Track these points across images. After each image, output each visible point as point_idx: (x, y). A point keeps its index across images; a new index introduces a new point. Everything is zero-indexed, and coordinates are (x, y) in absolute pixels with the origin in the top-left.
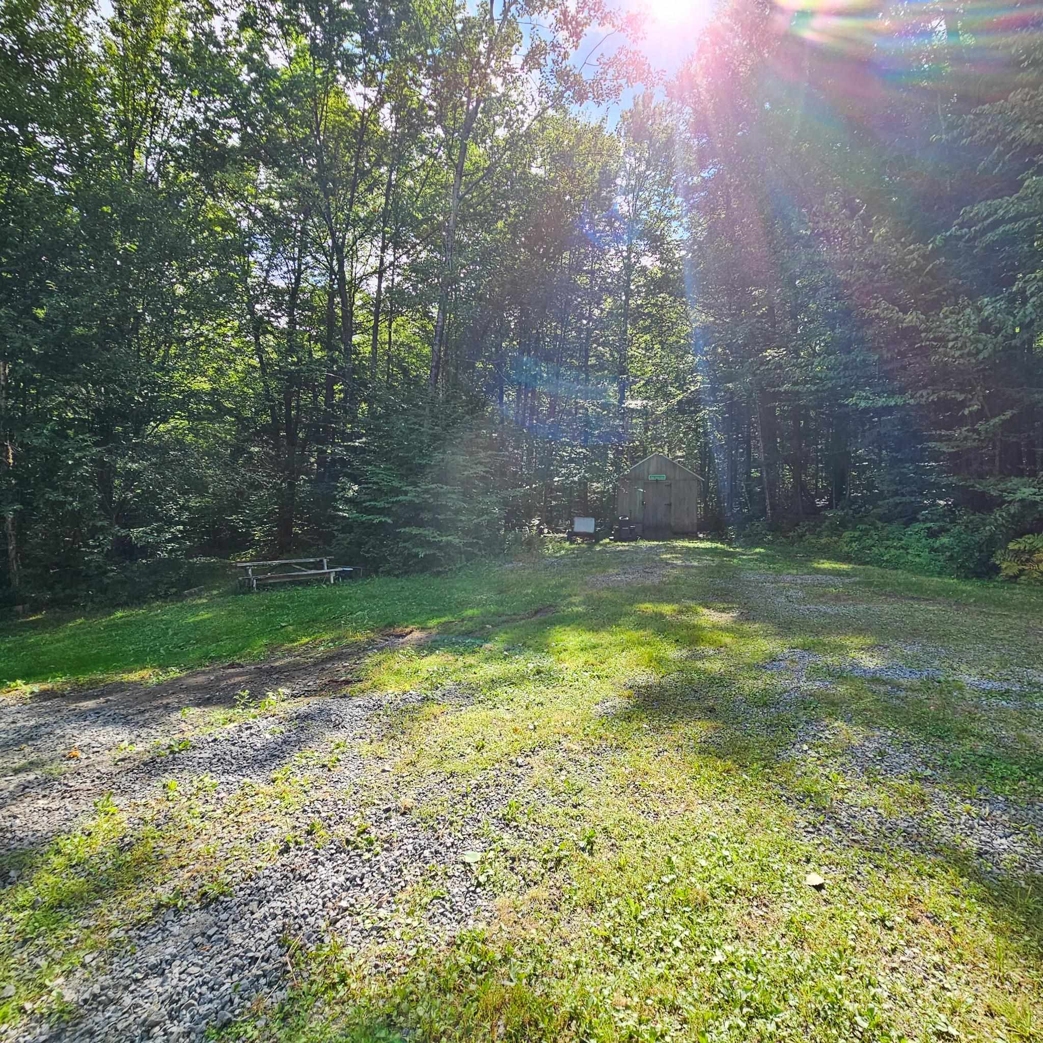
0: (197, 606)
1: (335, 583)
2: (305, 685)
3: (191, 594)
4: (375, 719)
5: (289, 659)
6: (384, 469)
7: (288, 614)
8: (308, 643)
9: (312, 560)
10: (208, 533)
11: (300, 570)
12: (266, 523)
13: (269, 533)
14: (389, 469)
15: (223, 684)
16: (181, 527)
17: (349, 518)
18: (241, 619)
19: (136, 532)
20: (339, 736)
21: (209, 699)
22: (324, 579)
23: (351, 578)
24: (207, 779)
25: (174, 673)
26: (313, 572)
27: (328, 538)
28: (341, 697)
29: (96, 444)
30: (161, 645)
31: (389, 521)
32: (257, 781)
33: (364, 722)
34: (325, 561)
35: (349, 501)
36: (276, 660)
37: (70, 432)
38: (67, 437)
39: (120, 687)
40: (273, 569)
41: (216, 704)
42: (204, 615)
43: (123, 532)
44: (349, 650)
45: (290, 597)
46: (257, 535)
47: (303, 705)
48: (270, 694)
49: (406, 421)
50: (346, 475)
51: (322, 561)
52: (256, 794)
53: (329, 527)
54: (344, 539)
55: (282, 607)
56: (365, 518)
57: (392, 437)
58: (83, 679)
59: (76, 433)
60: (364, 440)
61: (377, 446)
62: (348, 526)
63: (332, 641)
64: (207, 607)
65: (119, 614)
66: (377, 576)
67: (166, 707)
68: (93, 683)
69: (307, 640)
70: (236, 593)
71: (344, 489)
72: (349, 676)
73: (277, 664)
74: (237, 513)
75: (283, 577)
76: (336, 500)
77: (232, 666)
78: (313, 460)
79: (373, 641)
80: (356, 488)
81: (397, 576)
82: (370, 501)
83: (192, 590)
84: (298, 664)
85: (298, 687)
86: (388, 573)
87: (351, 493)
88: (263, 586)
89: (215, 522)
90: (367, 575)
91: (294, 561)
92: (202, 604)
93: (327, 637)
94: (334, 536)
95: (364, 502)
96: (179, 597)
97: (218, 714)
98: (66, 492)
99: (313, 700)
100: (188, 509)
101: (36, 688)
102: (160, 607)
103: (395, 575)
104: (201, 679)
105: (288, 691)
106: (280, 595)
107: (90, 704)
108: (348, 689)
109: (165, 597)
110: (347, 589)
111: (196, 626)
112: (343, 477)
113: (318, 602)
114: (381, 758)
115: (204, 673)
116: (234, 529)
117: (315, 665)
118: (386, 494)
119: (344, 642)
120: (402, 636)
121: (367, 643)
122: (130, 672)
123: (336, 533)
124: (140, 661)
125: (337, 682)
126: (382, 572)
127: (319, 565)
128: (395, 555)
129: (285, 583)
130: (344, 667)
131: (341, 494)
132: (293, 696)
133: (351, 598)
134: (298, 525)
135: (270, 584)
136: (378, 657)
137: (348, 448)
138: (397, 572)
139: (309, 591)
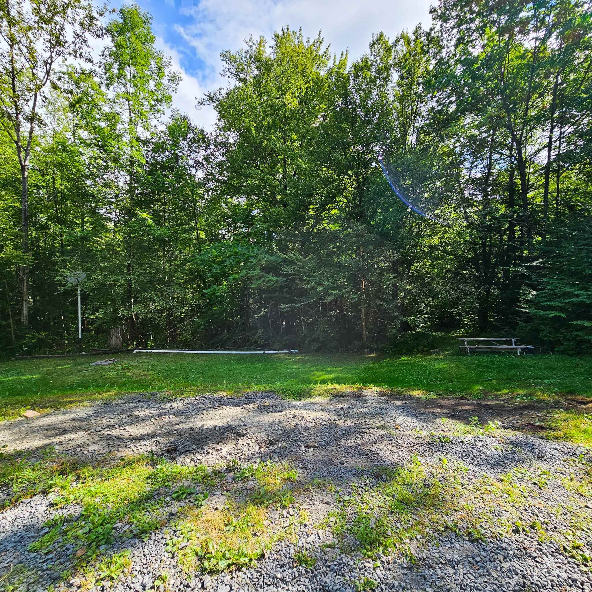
0: (439, 359)
1: (520, 356)
2: (510, 421)
3: (434, 353)
4: (572, 463)
5: (497, 402)
6: (557, 280)
7: (492, 372)
8: (508, 393)
9: (504, 339)
10: (438, 318)
11: (496, 345)
12: (471, 314)
13: (473, 320)
14: (561, 279)
15: (460, 408)
16: (426, 316)
17: (529, 313)
18: (463, 371)
19: (410, 319)
20: (544, 466)
21: (453, 415)
22: (512, 352)
23: (532, 353)
24: (462, 464)
25: (433, 396)
26: (504, 347)
27: (513, 325)
28: (539, 438)
29: (395, 277)
30: (424, 379)
31: (563, 316)
32: (491, 476)
33: (562, 463)
34: (513, 340)
35: (528, 301)
36: (488, 400)
37: (385, 273)
38: (383, 275)
39: (411, 398)
40: (479, 342)
41: (457, 419)
42: (444, 365)
43: (405, 319)
44: (539, 405)
45: (491, 361)
46: (466, 321)
47: (512, 435)
48: (490, 423)
49: (576, 244)
50: (526, 285)
51: (511, 340)
52: (492, 485)
53: (514, 318)
54: (526, 327)
55: (488, 367)
56: (542, 313)
57: (563, 257)
58: (395, 389)
59: (387, 273)
60: (540, 261)
61: (550, 264)
62: (528, 318)
63: (526, 396)
64: (443, 360)
65: (403, 358)
66: (554, 354)
67: (433, 413)
68: (399, 393)
69: (507, 391)
70: (458, 354)
71: (525, 294)
72: (542, 424)
73: (489, 403)
74: (455, 308)
75: (486, 348)
76: (520, 302)
77: (462, 398)
78: (500, 275)
79: (559, 402)
80: (534, 293)
81: (571, 355)
82: (546, 301)
83: (435, 350)
84: (504, 407)
85: (506, 422)
86: (563, 353)
87: (530, 297)
88: (473, 352)
89: (442, 313)
90: (544, 352)
91: (492, 339)
92: (441, 359)
93: (521, 392)
94: (518, 324)
95: (541, 302)
96: (428, 353)
97: (461, 426)
98: (383, 300)
99: (519, 434)
100: (430, 306)
101: (378, 389)
102: (421, 358)
103: (569, 355)
104: (446, 402)
105: (500, 423)
106: (485, 359)
107: (399, 403)
108: (543, 433)
109: (422, 352)
110: (529, 361)
111: (440, 370)
112: (525, 286)
113: (512, 367)
114: (582, 496)
115: (448, 399)
116: (453, 317)
117: (515, 409)
118: (560, 297)
119: (535, 398)
120: (585, 404)
121: (554, 402)
122: (413, 390)
123: (520, 323)
124: (416, 385)
125: (533, 425)
126: (558, 351)
127: (509, 343)
128: (568, 340)
129: (487, 352)
130: (538, 416)
131: (523, 297)
132: (504, 427)
133: (534, 367)
134: (491, 316)
135: (478, 352)
136: (564, 415)
137: (527, 267)
138: (570, 353)
139: (503, 359)
